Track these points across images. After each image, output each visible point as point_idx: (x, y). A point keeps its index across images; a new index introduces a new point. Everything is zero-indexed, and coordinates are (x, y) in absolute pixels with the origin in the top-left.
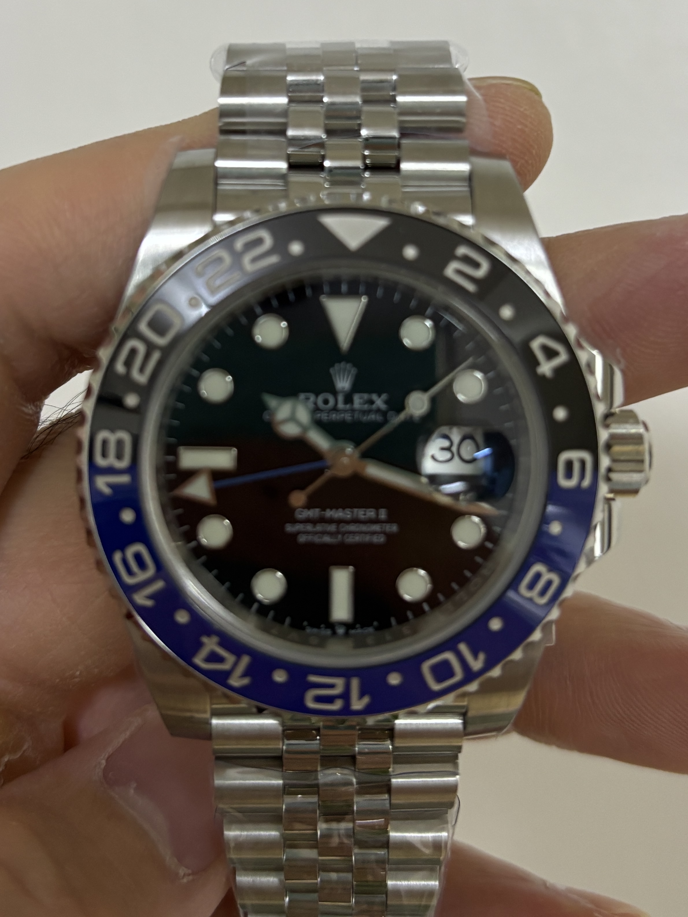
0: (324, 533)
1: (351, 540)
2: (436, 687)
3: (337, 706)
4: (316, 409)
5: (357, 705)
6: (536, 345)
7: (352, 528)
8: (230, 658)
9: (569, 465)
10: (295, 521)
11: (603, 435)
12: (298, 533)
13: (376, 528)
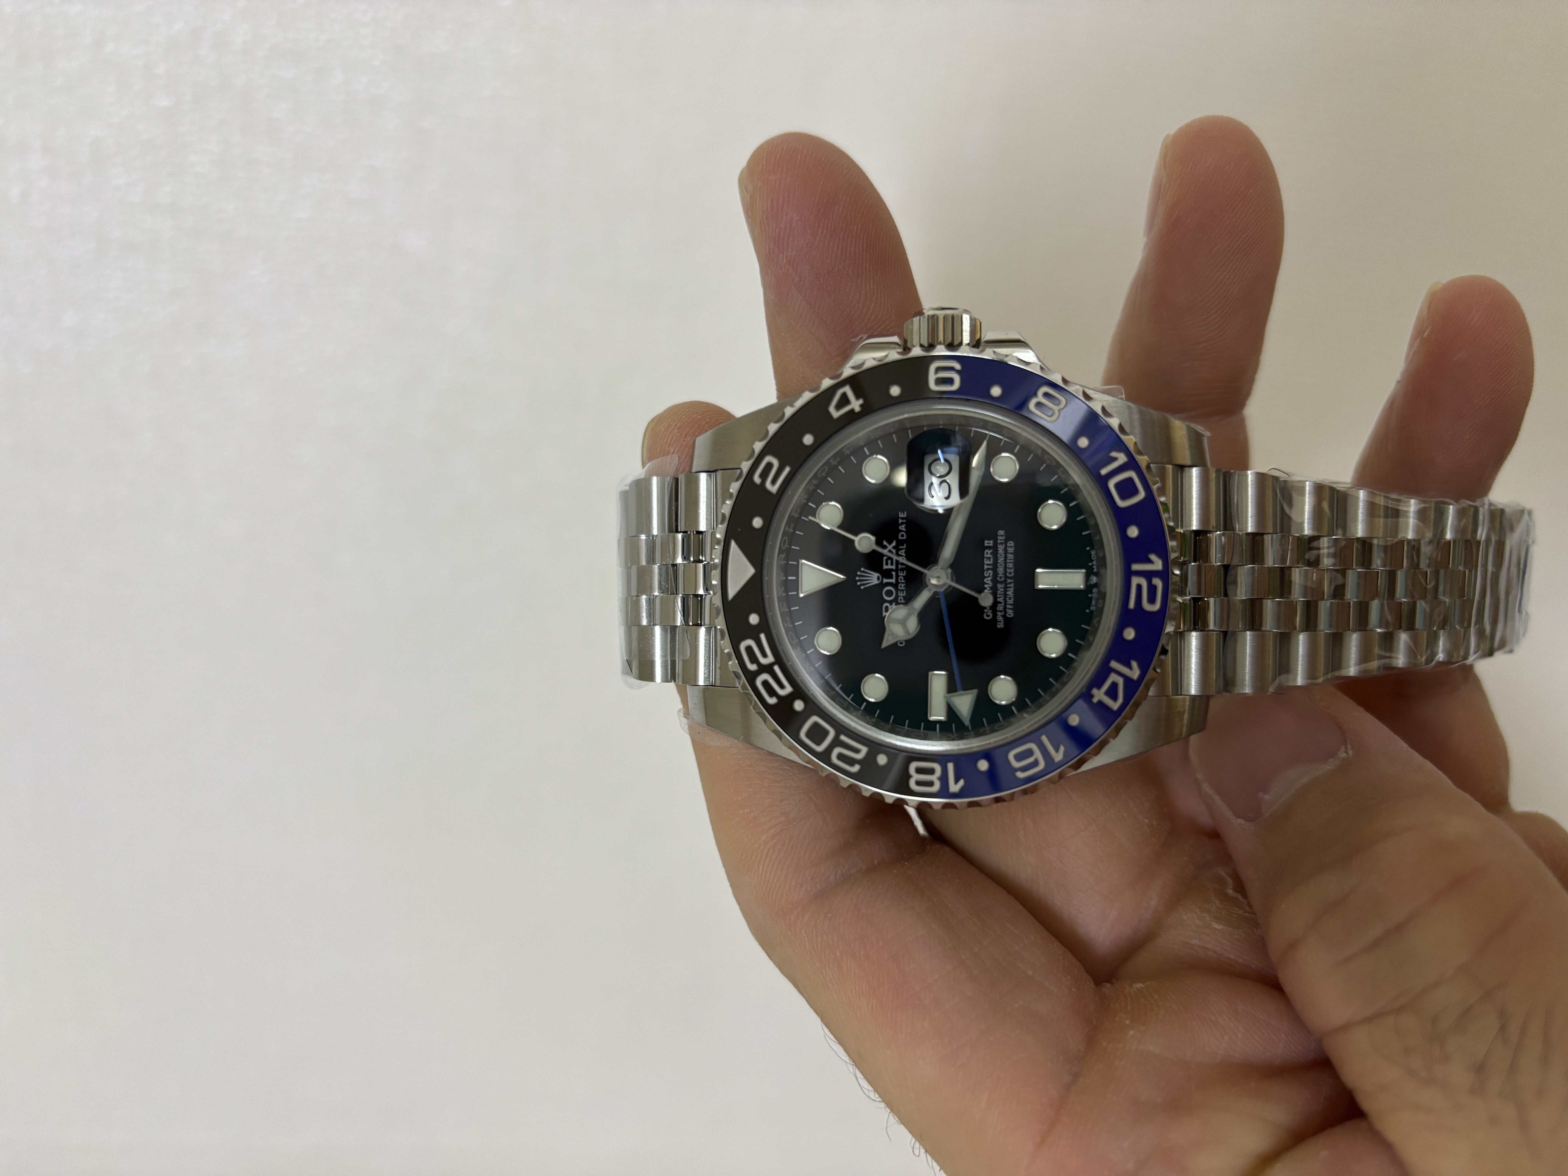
0: (1005, 595)
1: (1011, 571)
2: (1142, 495)
3: (1158, 582)
4: (896, 601)
5: (1157, 564)
6: (835, 414)
7: (1001, 570)
8: (1113, 677)
9: (940, 381)
10: (995, 620)
11: (917, 352)
12: (1004, 616)
13: (1001, 549)
